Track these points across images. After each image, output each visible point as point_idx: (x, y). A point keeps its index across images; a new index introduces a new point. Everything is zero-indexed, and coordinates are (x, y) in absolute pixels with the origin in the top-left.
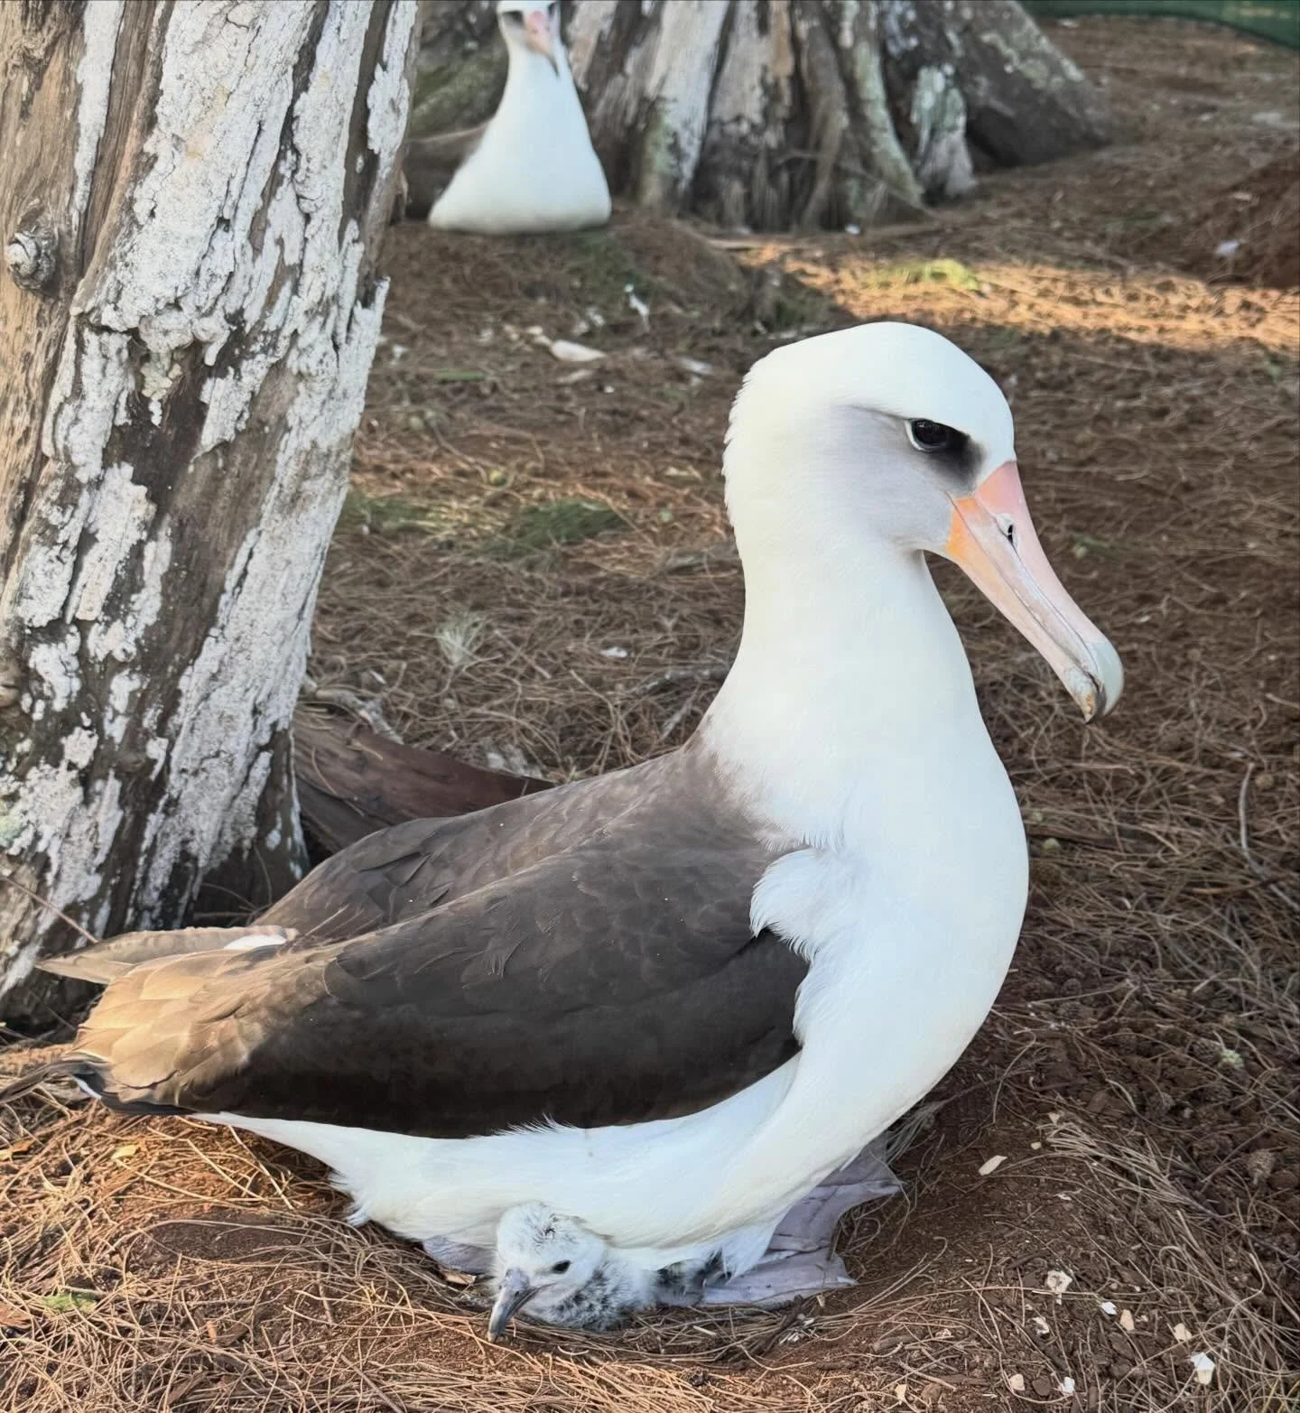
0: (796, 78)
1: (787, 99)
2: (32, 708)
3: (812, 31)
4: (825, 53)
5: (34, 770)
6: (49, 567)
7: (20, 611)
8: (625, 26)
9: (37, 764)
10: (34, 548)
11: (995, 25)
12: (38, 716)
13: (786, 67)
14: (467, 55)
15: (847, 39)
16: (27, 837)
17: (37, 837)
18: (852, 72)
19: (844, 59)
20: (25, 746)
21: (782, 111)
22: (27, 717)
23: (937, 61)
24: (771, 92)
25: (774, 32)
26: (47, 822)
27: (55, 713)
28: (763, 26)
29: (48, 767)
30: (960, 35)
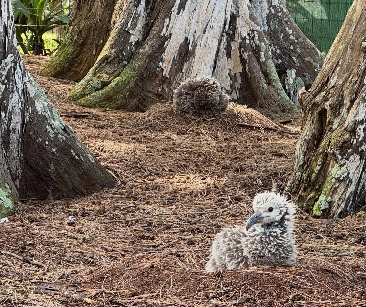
0: (243, 73)
1: (239, 81)
2: (353, 142)
3: (249, 56)
4: (255, 64)
5: (352, 156)
6: (363, 108)
7: (356, 118)
8: (183, 55)
9: (353, 154)
10: (361, 104)
11: (309, 54)
12: (355, 142)
13: (239, 69)
14: (124, 66)
15: (263, 59)
16: (346, 174)
17: (349, 173)
18: (266, 70)
19: (262, 66)
20: (350, 151)
21: (238, 85)
22: (351, 144)
23: (291, 67)
24: (233, 78)
25: (233, 57)
26: (352, 169)
27: (359, 142)
28: (229, 55)
29: (355, 155)
30: (297, 58)
